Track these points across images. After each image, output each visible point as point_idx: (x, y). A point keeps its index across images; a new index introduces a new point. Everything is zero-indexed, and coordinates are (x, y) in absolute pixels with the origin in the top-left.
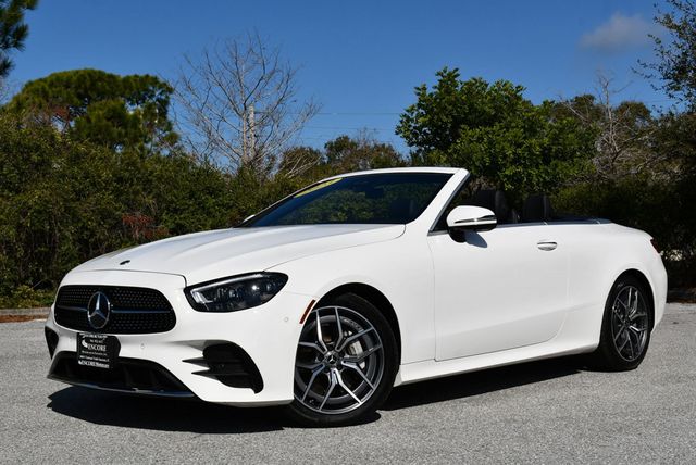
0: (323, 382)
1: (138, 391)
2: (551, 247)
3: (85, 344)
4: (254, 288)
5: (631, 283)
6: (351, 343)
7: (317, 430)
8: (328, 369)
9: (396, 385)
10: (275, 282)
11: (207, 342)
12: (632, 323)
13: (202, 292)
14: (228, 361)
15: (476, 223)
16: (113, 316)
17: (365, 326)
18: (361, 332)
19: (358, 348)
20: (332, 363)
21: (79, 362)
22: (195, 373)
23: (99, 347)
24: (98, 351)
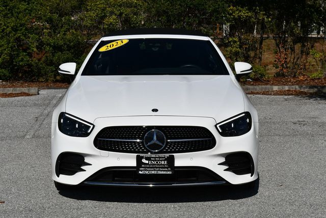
3: (144, 161)
13: (220, 127)
21: (140, 172)
22: (225, 170)
23: (160, 162)
24: (158, 165)
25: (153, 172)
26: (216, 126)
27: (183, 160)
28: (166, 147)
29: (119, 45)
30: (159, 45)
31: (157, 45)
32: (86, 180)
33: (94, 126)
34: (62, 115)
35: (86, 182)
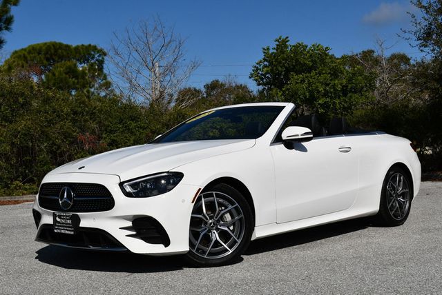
0: (207, 239)
1: (92, 248)
2: (347, 150)
3: (58, 219)
4: (163, 182)
5: (398, 171)
6: (224, 214)
7: (204, 269)
8: (210, 231)
9: (252, 239)
10: (176, 178)
11: (134, 216)
12: (399, 196)
13: (130, 185)
14: (148, 228)
15: (300, 137)
16: (75, 202)
17: (232, 204)
18: (230, 207)
19: (228, 217)
20: (212, 227)
21: (55, 231)
22: (127, 236)
23: (67, 221)
24: (66, 224)
25: (63, 231)
26: (121, 184)
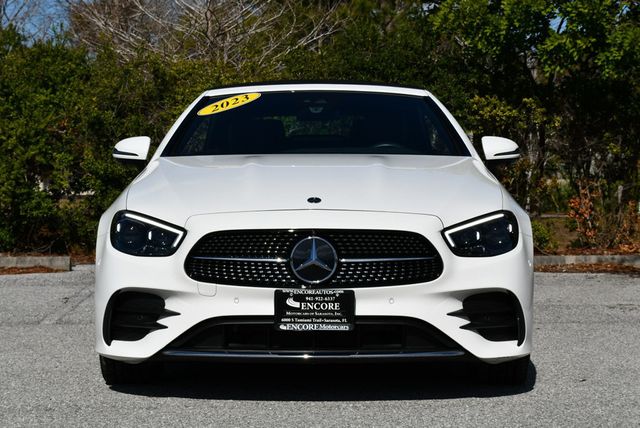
3: (291, 302)
13: (450, 236)
21: (282, 327)
22: (462, 327)
23: (324, 306)
24: (321, 311)
25: (310, 327)
26: (442, 232)
27: (373, 302)
28: (336, 273)
29: (241, 104)
30: (324, 102)
31: (319, 102)
32: (168, 347)
33: (185, 232)
34: (119, 217)
35: (167, 353)
